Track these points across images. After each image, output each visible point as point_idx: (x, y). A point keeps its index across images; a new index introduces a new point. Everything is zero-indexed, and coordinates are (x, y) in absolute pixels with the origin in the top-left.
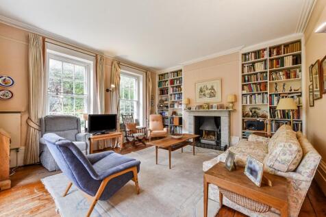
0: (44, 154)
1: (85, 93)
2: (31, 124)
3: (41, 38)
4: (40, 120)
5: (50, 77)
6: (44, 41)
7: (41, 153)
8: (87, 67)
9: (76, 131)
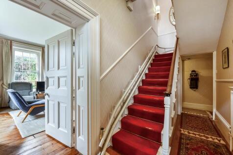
0: (11, 102)
1: (37, 69)
2: (4, 86)
3: (9, 41)
4: (9, 84)
5: (15, 61)
6: (11, 43)
7: (9, 101)
8: (38, 54)
9: (30, 90)
